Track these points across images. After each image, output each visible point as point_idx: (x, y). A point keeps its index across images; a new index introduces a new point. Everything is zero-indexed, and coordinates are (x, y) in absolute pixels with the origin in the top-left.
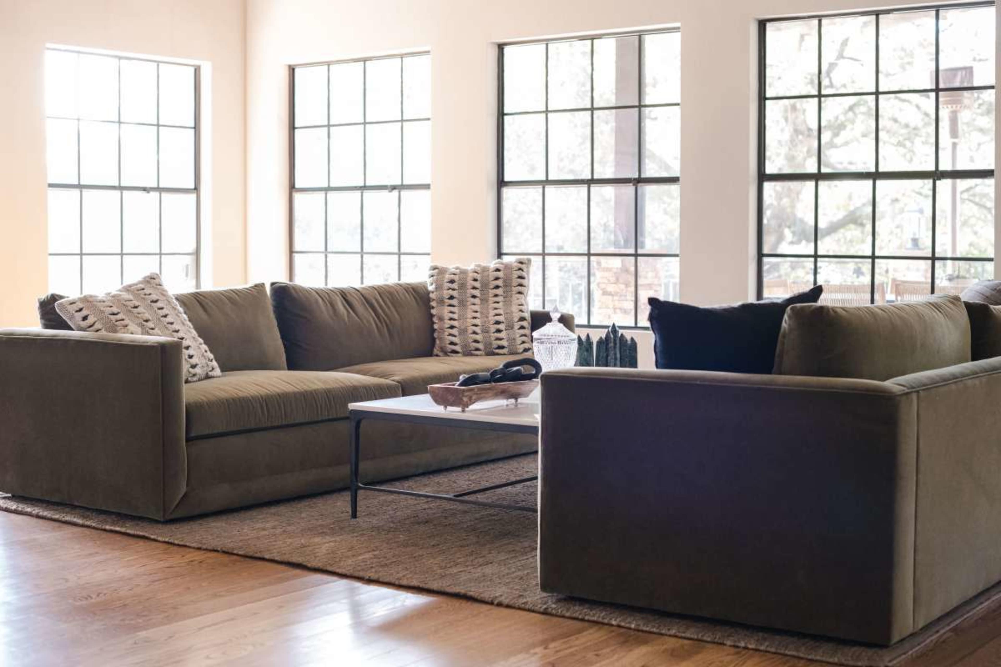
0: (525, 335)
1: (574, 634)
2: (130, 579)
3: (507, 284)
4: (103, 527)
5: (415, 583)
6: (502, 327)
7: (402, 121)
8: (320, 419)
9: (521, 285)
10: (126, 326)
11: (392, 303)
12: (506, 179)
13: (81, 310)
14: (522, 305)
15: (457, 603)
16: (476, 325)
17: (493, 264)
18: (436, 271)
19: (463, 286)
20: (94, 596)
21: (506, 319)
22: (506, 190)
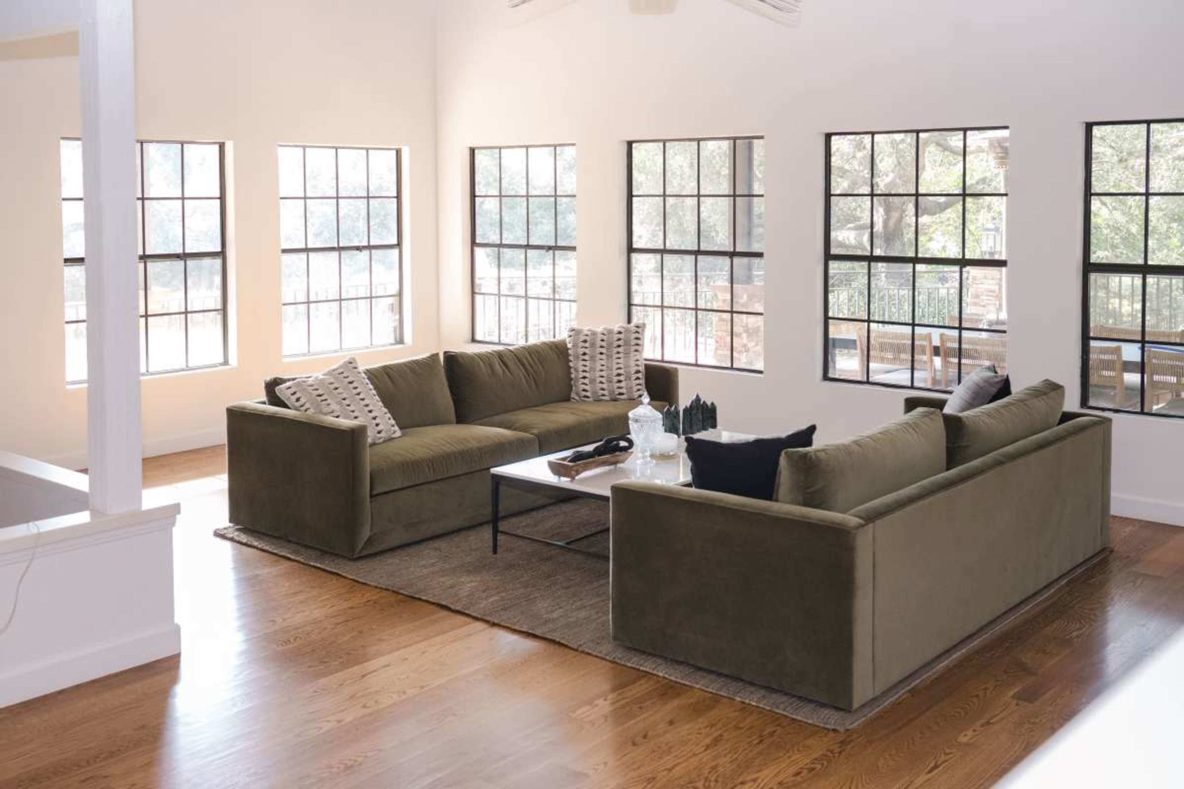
0: (640, 384)
1: (630, 685)
2: (320, 621)
3: (627, 343)
4: (309, 563)
6: (622, 378)
7: (556, 196)
9: (637, 345)
10: (329, 405)
11: (538, 359)
12: (635, 246)
13: (296, 393)
14: (638, 360)
15: (551, 649)
16: (602, 377)
17: (616, 329)
18: (573, 332)
19: (593, 345)
20: (292, 640)
21: (625, 371)
22: (635, 256)
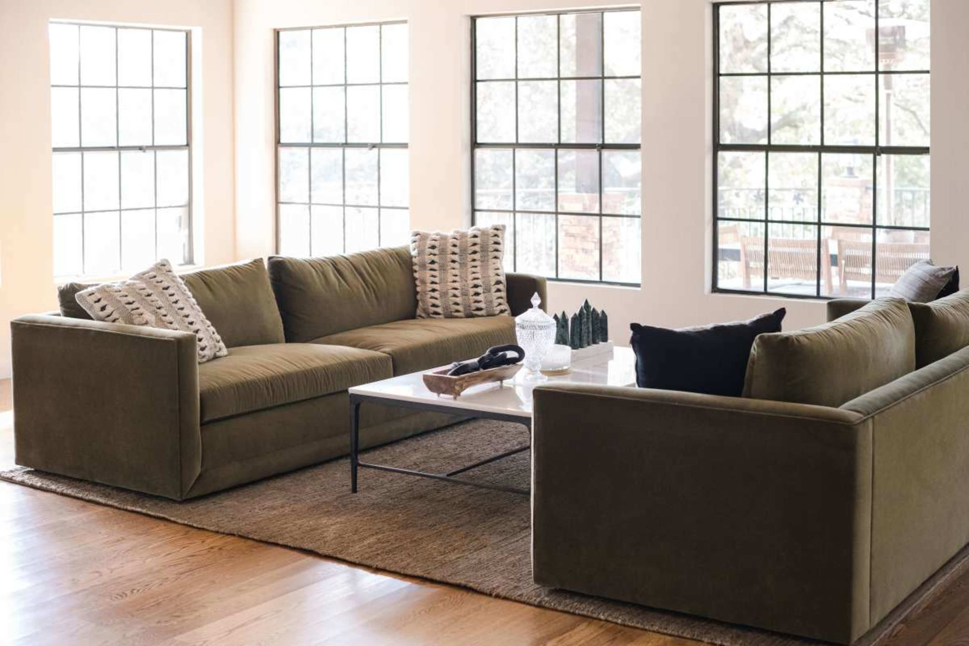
0: (501, 298)
1: (568, 631)
2: (158, 571)
3: (484, 249)
4: (125, 507)
5: (419, 573)
6: (479, 290)
7: (381, 84)
8: (320, 394)
9: (497, 250)
10: (141, 314)
11: (378, 268)
12: (479, 140)
13: (99, 300)
14: (498, 269)
15: (459, 594)
16: (456, 289)
17: (471, 231)
18: (418, 237)
19: (443, 251)
20: (128, 593)
21: (483, 282)
22: (479, 152)
